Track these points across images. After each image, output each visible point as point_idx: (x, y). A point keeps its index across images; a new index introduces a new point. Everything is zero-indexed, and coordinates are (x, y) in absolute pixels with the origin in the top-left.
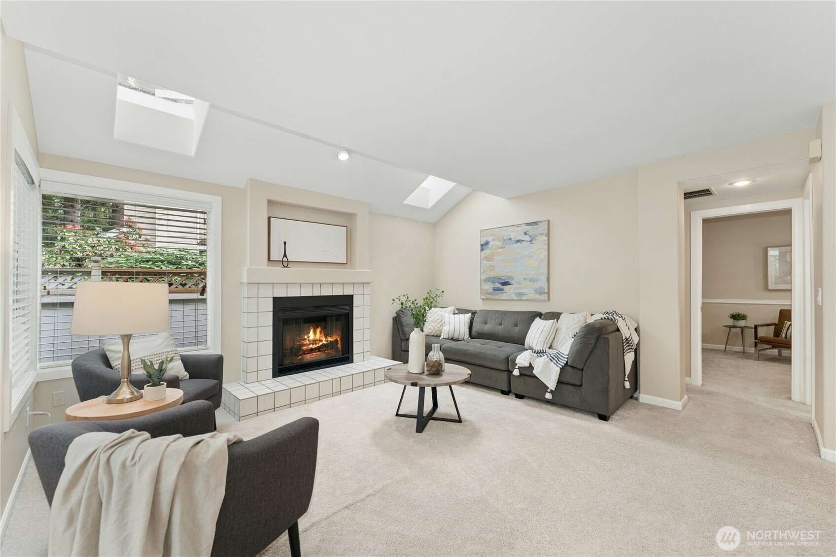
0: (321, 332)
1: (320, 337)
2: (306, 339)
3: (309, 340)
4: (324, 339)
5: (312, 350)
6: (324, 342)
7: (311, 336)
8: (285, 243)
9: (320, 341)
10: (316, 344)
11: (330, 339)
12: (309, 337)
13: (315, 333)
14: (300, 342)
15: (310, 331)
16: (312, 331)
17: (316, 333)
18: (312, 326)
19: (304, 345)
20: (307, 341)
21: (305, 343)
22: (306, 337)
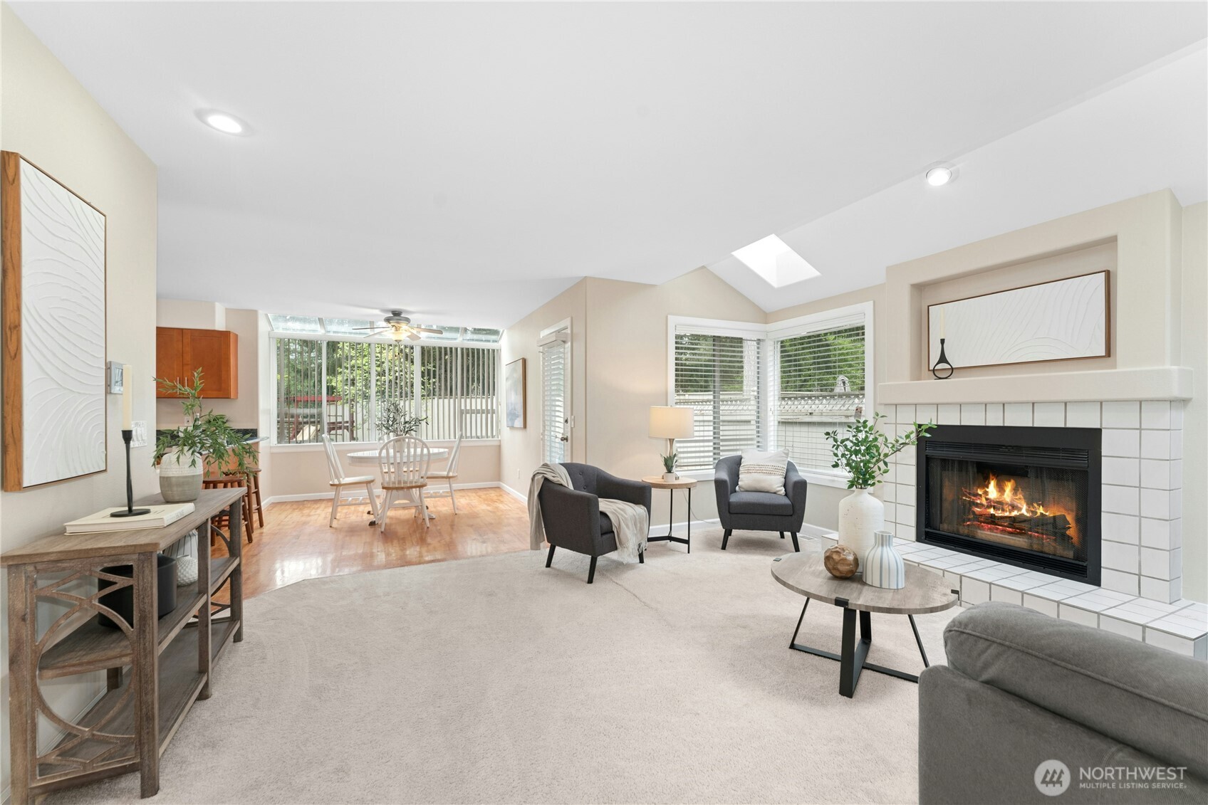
0: (1015, 490)
1: (1012, 500)
2: (981, 495)
3: (987, 499)
4: (1024, 507)
5: (993, 520)
6: (1024, 511)
7: (992, 491)
8: (943, 341)
9: (1014, 507)
10: (1003, 510)
11: (1041, 510)
12: (986, 493)
13: (1001, 489)
14: (966, 497)
15: (989, 483)
16: (992, 484)
17: (1005, 491)
18: (994, 475)
19: (977, 505)
20: (984, 499)
21: (979, 501)
22: (980, 492)
